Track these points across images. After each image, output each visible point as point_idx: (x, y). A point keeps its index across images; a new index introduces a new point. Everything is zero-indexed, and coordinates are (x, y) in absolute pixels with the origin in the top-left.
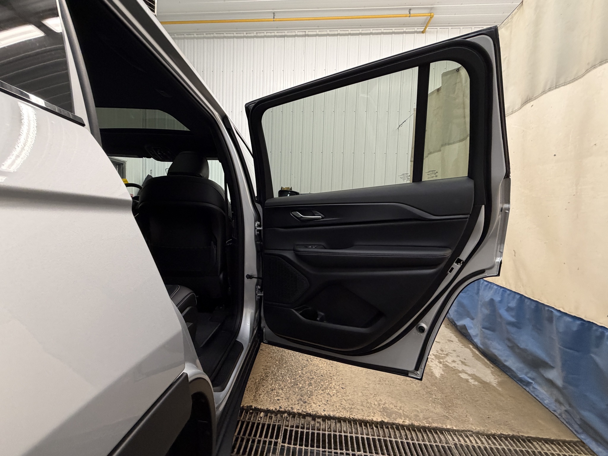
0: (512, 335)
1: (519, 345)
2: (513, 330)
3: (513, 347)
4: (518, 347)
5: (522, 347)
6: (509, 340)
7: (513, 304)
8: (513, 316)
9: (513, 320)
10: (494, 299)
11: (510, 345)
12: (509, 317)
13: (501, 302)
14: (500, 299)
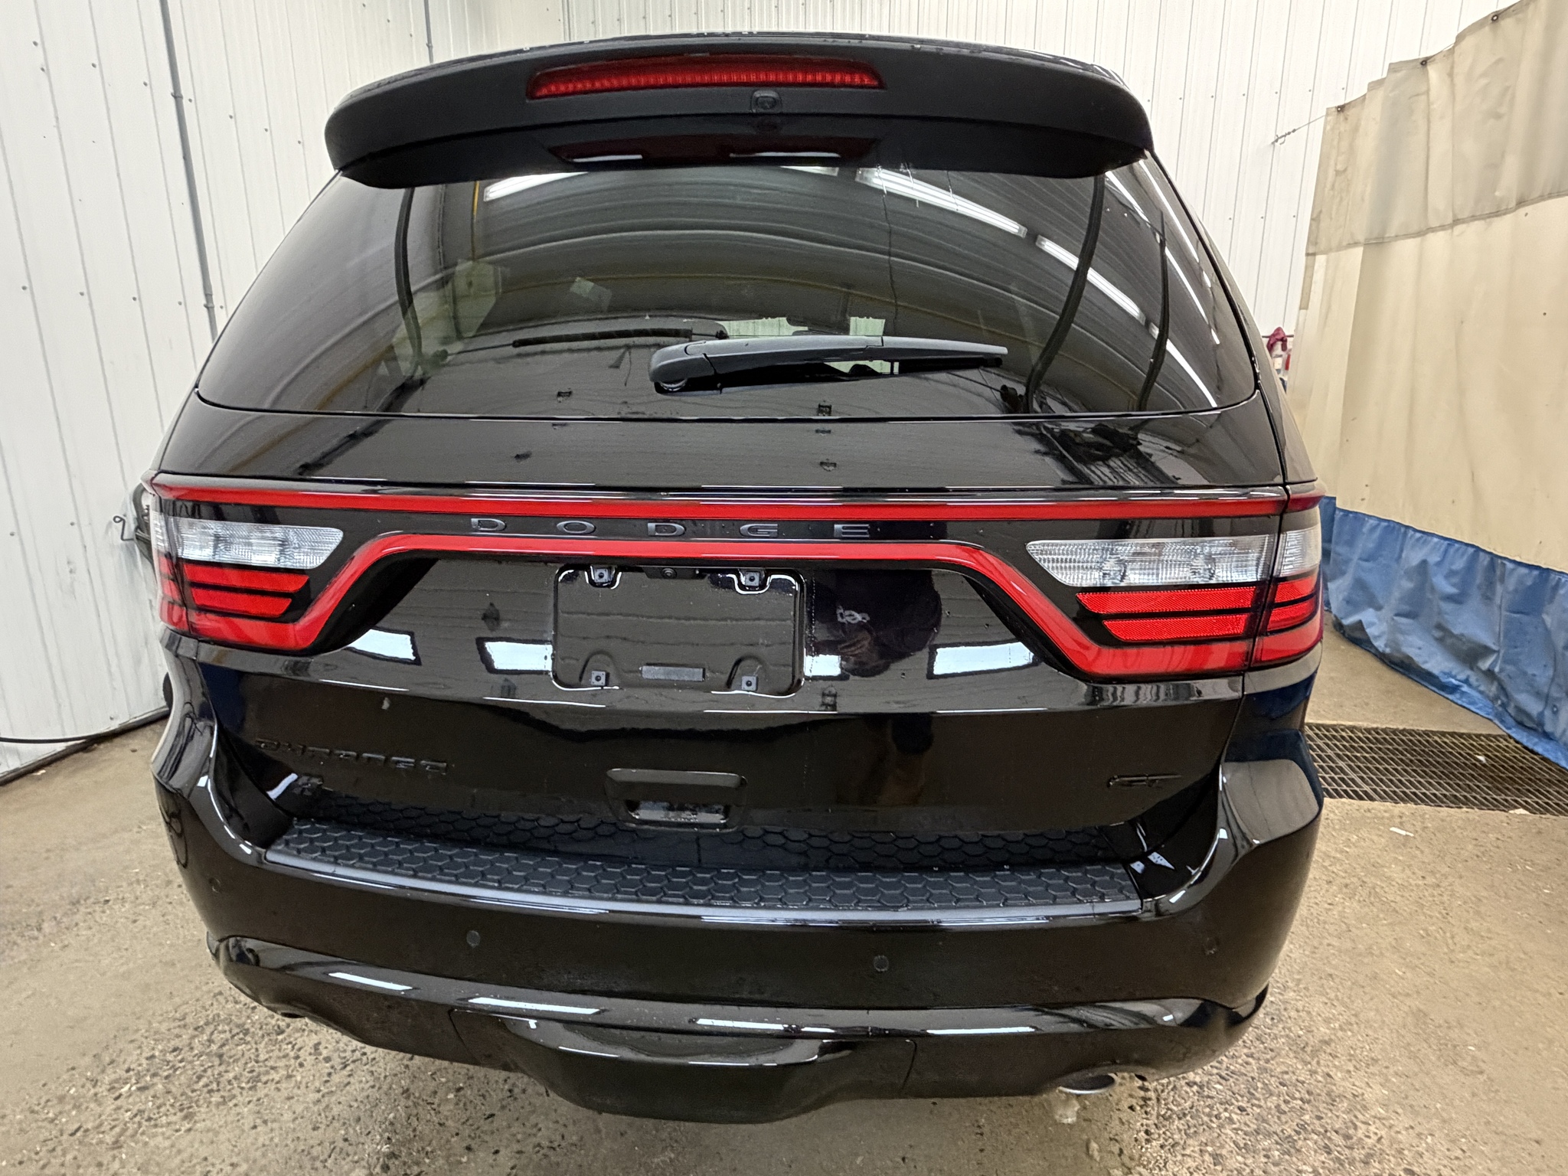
0: (1446, 616)
1: (1453, 630)
2: (1447, 607)
3: (1444, 637)
4: (1452, 635)
5: (1456, 632)
6: (1439, 627)
10: (1429, 560)
11: (1438, 634)
12: (1448, 587)
13: (1438, 564)
14: (1439, 559)
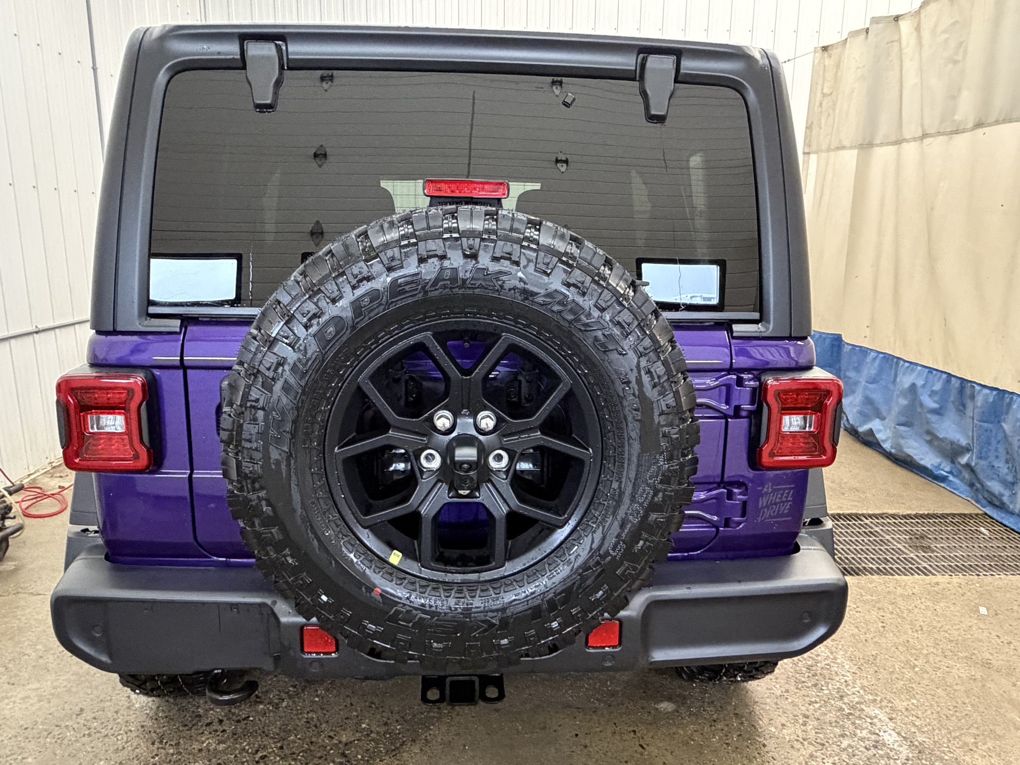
0: (933, 425)
1: (938, 434)
2: (933, 418)
3: (933, 440)
4: (937, 438)
5: (941, 437)
6: (929, 432)
7: (938, 387)
8: (935, 402)
9: (935, 406)
10: (917, 383)
11: (928, 438)
12: (931, 404)
13: (923, 386)
14: (923, 382)
